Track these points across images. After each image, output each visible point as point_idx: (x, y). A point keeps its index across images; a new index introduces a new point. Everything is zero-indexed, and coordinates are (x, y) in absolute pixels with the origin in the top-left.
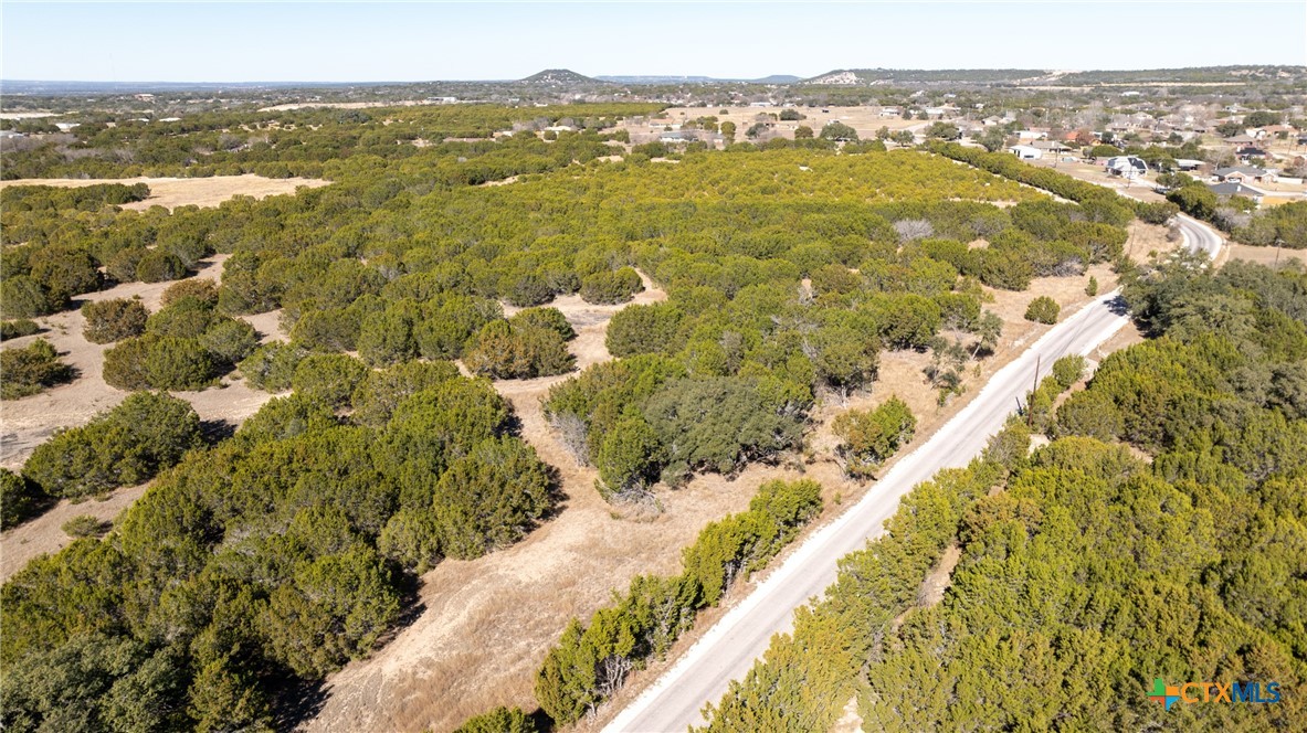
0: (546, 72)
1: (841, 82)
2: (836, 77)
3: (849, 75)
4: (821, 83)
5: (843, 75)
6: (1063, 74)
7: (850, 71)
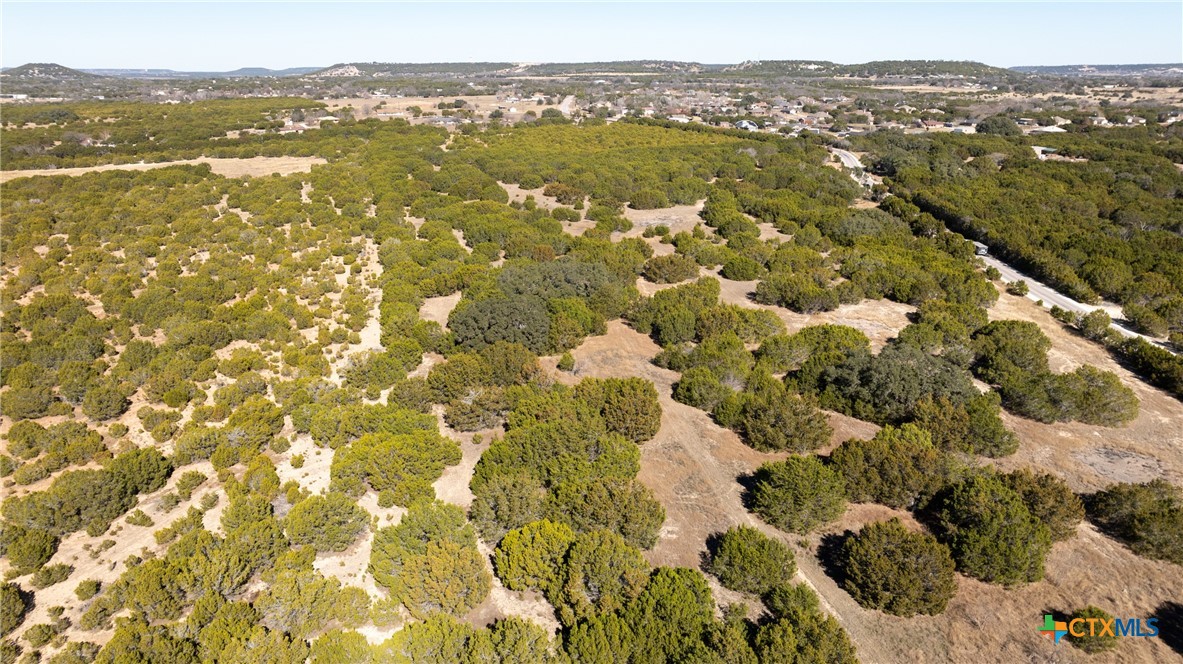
0: (30, 66)
1: (346, 75)
2: (341, 71)
3: (351, 68)
4: (328, 75)
5: (346, 68)
6: (527, 66)
7: (351, 65)
